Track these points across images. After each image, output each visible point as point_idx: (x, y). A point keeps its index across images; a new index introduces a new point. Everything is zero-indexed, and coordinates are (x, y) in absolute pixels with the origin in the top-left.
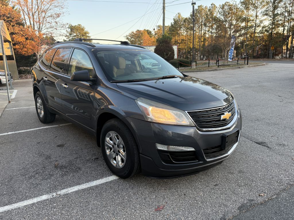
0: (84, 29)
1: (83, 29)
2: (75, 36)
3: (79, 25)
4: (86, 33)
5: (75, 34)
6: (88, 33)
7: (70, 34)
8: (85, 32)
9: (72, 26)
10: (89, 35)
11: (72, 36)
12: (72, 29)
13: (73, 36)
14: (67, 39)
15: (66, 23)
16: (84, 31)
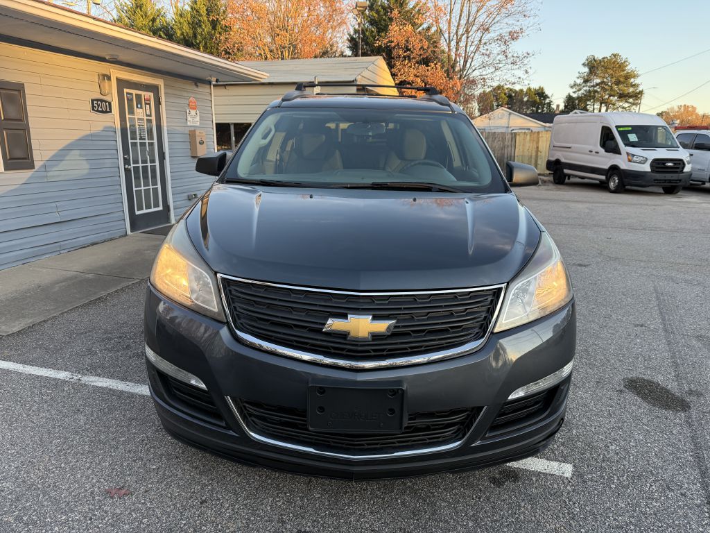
0: (627, 66)
1: (622, 66)
2: (597, 84)
3: (615, 55)
4: (627, 77)
5: (598, 81)
6: (635, 76)
7: (586, 81)
8: (628, 73)
9: (594, 59)
10: (637, 81)
11: (588, 84)
12: (593, 67)
13: (592, 84)
14: (574, 92)
15: (525, 51)
16: (625, 72)
